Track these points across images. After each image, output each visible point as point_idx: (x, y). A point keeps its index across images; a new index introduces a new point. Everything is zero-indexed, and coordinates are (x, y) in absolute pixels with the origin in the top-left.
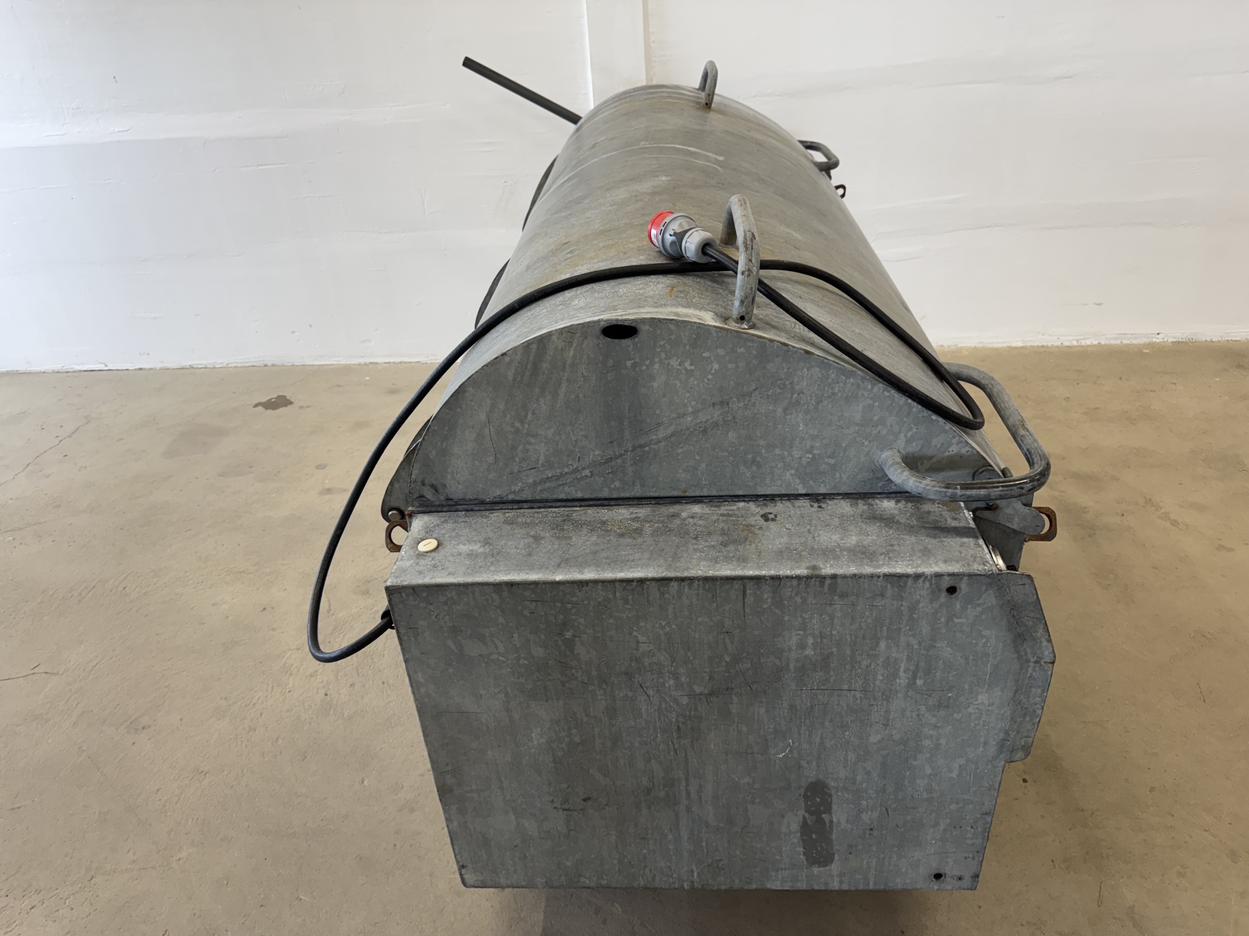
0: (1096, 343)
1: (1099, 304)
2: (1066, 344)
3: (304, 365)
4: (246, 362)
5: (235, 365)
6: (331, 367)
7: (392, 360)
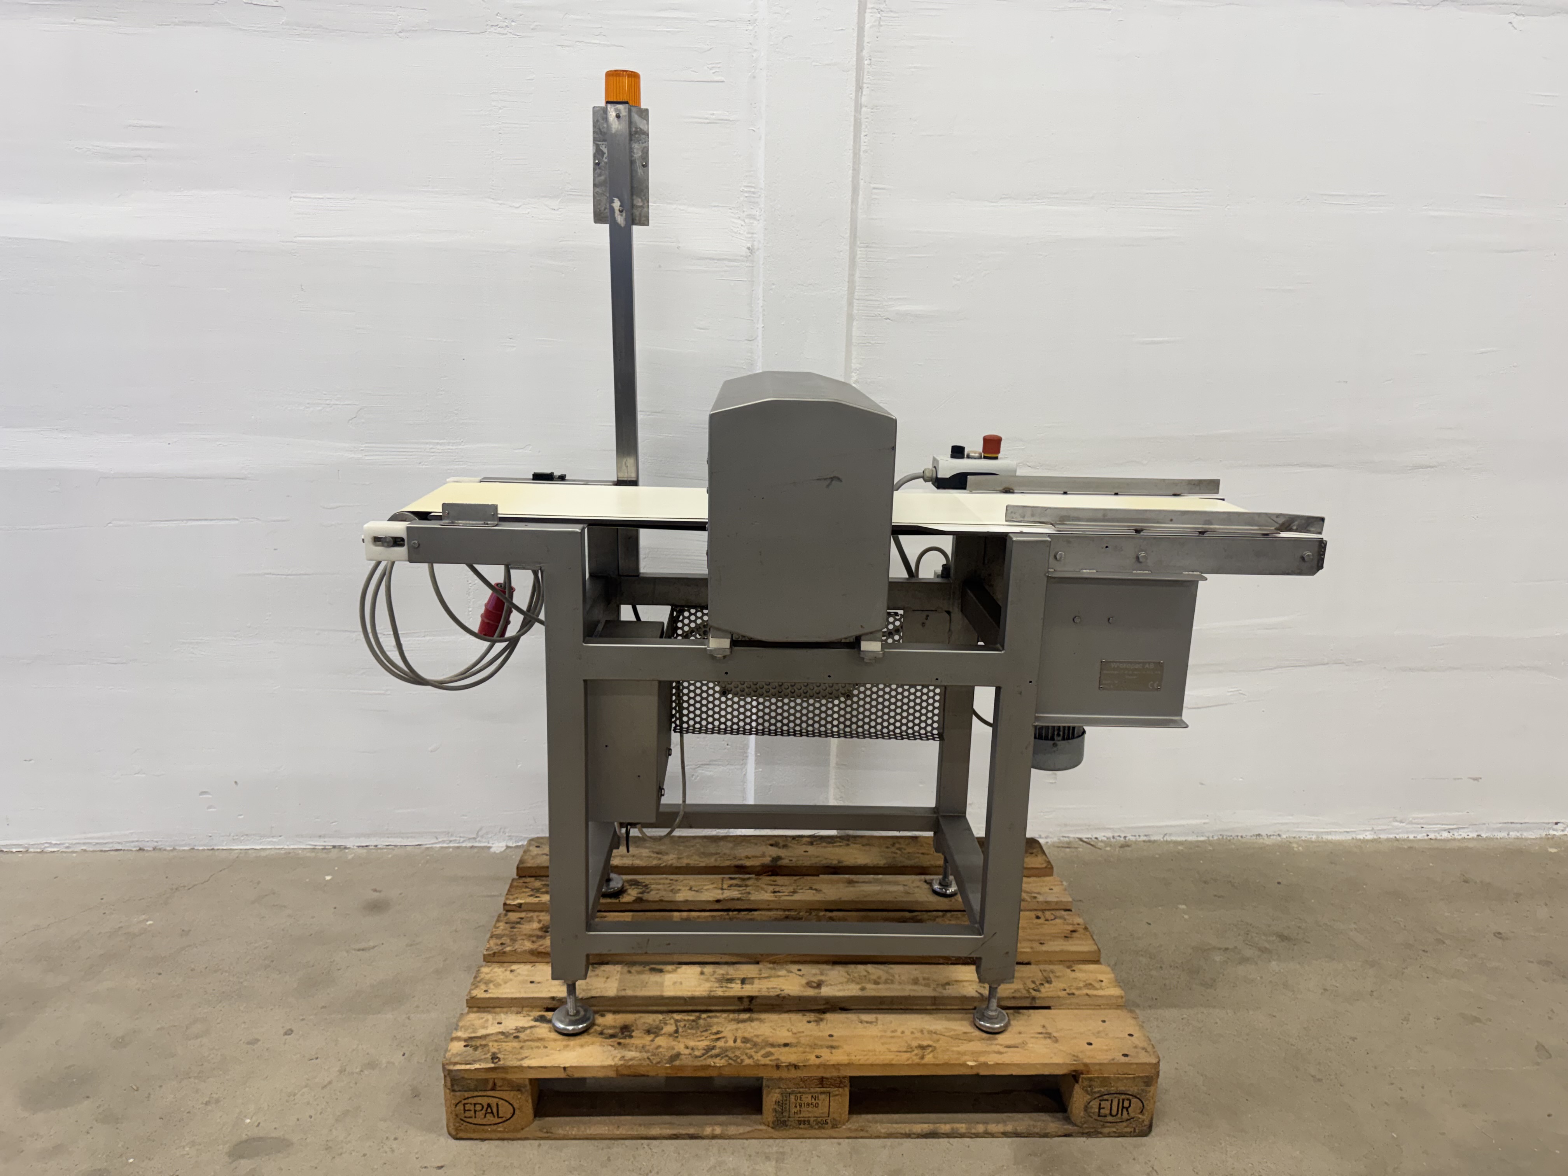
0: (1474, 835)
1: (1476, 779)
2: (1432, 836)
3: (213, 849)
4: (106, 843)
5: (84, 848)
6: (263, 854)
7: (371, 842)
